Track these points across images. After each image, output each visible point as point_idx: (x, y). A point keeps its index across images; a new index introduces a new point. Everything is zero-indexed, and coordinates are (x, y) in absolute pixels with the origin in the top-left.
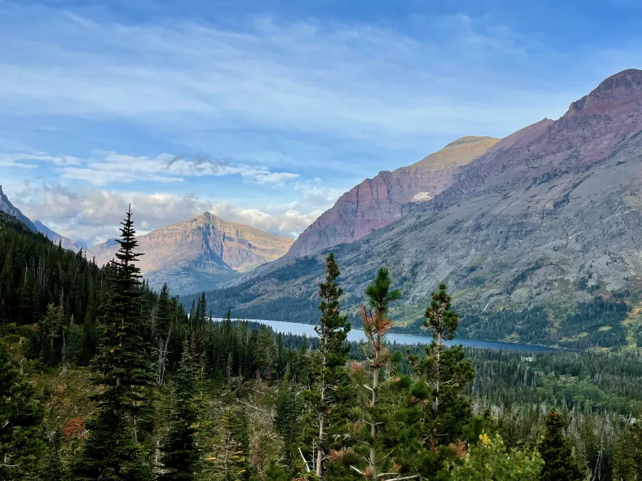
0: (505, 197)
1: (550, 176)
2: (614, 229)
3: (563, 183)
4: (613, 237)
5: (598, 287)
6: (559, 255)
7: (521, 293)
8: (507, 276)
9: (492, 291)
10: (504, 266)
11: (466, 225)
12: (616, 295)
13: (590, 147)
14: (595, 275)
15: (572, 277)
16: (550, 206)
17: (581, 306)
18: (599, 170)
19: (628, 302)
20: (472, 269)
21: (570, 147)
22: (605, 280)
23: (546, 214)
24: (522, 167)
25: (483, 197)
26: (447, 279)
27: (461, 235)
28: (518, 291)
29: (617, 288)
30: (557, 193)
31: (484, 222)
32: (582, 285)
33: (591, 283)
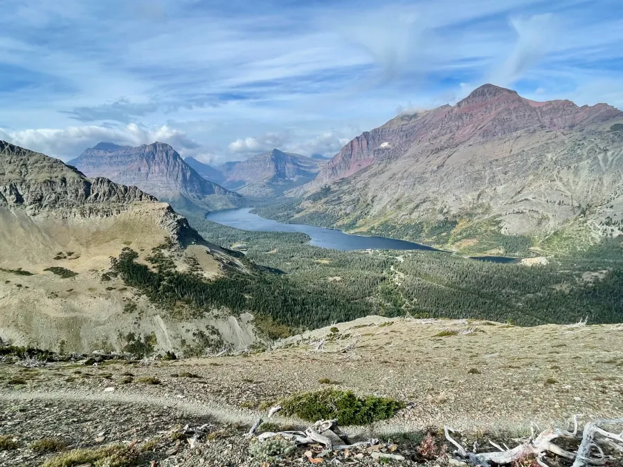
0: (417, 161)
1: (438, 150)
2: (460, 184)
3: (444, 154)
4: (459, 187)
5: (447, 213)
6: (435, 195)
7: (414, 216)
8: (411, 206)
9: (404, 213)
10: (411, 201)
11: (397, 176)
12: (454, 216)
13: (460, 132)
14: (447, 207)
15: (438, 208)
16: (435, 168)
17: (439, 222)
18: (461, 148)
19: (458, 220)
20: (398, 200)
21: (451, 132)
22: (451, 209)
23: (433, 172)
24: (427, 143)
25: (407, 160)
26: (387, 204)
27: (395, 182)
28: (414, 214)
29: (455, 213)
30: (439, 161)
31: (405, 175)
32: (441, 211)
33: (445, 210)
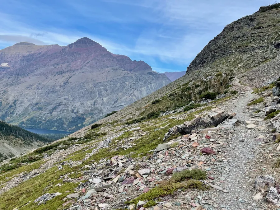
0: (47, 78)
1: (61, 73)
2: (82, 95)
3: (66, 75)
4: (82, 97)
5: (77, 112)
6: (66, 101)
7: (55, 113)
8: (50, 107)
9: (45, 112)
10: (49, 104)
11: (33, 87)
12: (82, 115)
13: (74, 63)
14: (76, 108)
15: (70, 109)
16: (62, 84)
17: (73, 118)
18: (77, 73)
19: (85, 117)
20: (37, 104)
21: (68, 63)
22: (79, 110)
23: (61, 86)
24: (52, 67)
25: (38, 77)
26: (28, 107)
27: (32, 91)
28: (54, 113)
29: (82, 112)
30: (64, 79)
31: (40, 87)
32: (73, 111)
33: (75, 111)
